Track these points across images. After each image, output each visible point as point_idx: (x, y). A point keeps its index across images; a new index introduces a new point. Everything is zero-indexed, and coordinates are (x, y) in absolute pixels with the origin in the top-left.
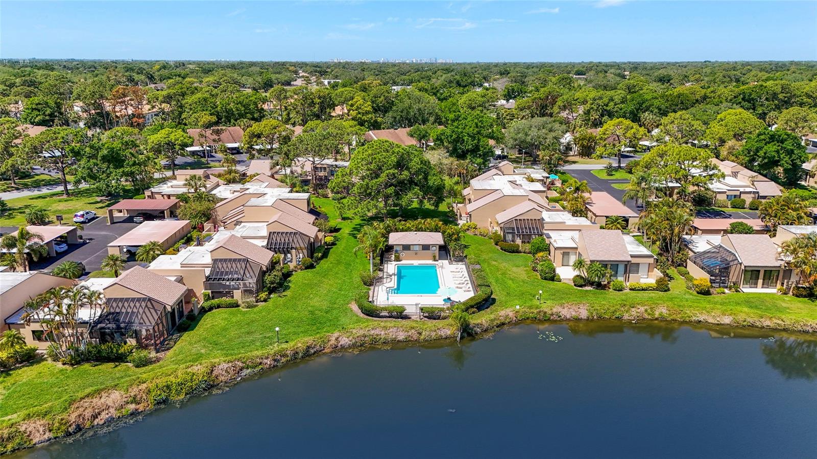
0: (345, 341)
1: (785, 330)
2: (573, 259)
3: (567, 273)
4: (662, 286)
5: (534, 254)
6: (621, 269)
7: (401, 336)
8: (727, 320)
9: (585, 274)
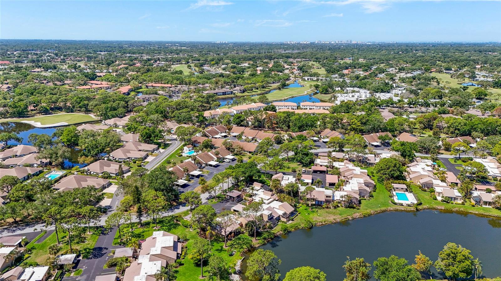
0: (391, 209)
1: (490, 216)
2: (441, 195)
3: (439, 198)
4: (463, 204)
5: (431, 193)
6: (453, 199)
7: (403, 209)
8: (477, 212)
9: (444, 199)
